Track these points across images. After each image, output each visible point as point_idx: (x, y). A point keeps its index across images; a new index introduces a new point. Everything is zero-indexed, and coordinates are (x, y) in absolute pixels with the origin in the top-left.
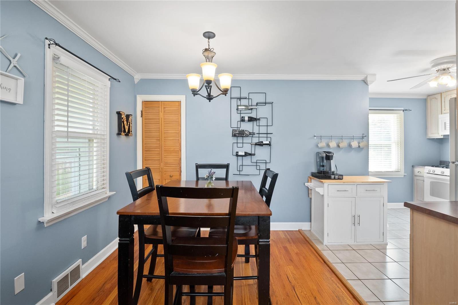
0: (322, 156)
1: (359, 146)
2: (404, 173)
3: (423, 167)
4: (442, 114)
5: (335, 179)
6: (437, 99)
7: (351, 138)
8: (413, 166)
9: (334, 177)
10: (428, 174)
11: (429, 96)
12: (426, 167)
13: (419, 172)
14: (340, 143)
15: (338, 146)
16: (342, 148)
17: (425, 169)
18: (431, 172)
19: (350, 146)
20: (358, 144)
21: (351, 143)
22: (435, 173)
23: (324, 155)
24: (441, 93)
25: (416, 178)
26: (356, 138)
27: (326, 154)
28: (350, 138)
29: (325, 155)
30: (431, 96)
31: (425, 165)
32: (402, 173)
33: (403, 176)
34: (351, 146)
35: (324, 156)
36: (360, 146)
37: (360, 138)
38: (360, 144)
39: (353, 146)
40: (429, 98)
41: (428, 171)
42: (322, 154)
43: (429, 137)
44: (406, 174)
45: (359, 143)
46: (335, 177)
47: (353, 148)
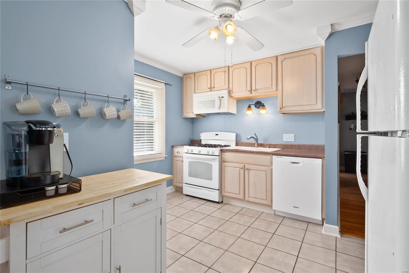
0: (12, 132)
1: (119, 117)
2: (166, 155)
3: (182, 147)
4: (195, 93)
5: (57, 194)
6: (191, 78)
7: (104, 101)
8: (173, 147)
9: (54, 191)
10: (186, 154)
11: (185, 74)
12: (185, 147)
13: (178, 153)
14: (80, 107)
15: (77, 114)
16: (86, 118)
17: (184, 149)
18: (190, 152)
19: (102, 114)
20: (116, 113)
21: (104, 110)
22: (193, 153)
23: (24, 130)
24: (195, 73)
25: (175, 159)
26: (115, 102)
27: (29, 127)
28: (100, 100)
29: (26, 128)
30: (186, 75)
31: (183, 145)
32: (164, 155)
33: (164, 159)
34: (105, 114)
35: (23, 133)
36: (121, 116)
37: (121, 103)
38: (120, 113)
39: (107, 114)
40: (185, 76)
41: (187, 151)
42: (13, 128)
43: (185, 116)
44: (167, 156)
45: (118, 111)
46: (57, 189)
47: (109, 119)
